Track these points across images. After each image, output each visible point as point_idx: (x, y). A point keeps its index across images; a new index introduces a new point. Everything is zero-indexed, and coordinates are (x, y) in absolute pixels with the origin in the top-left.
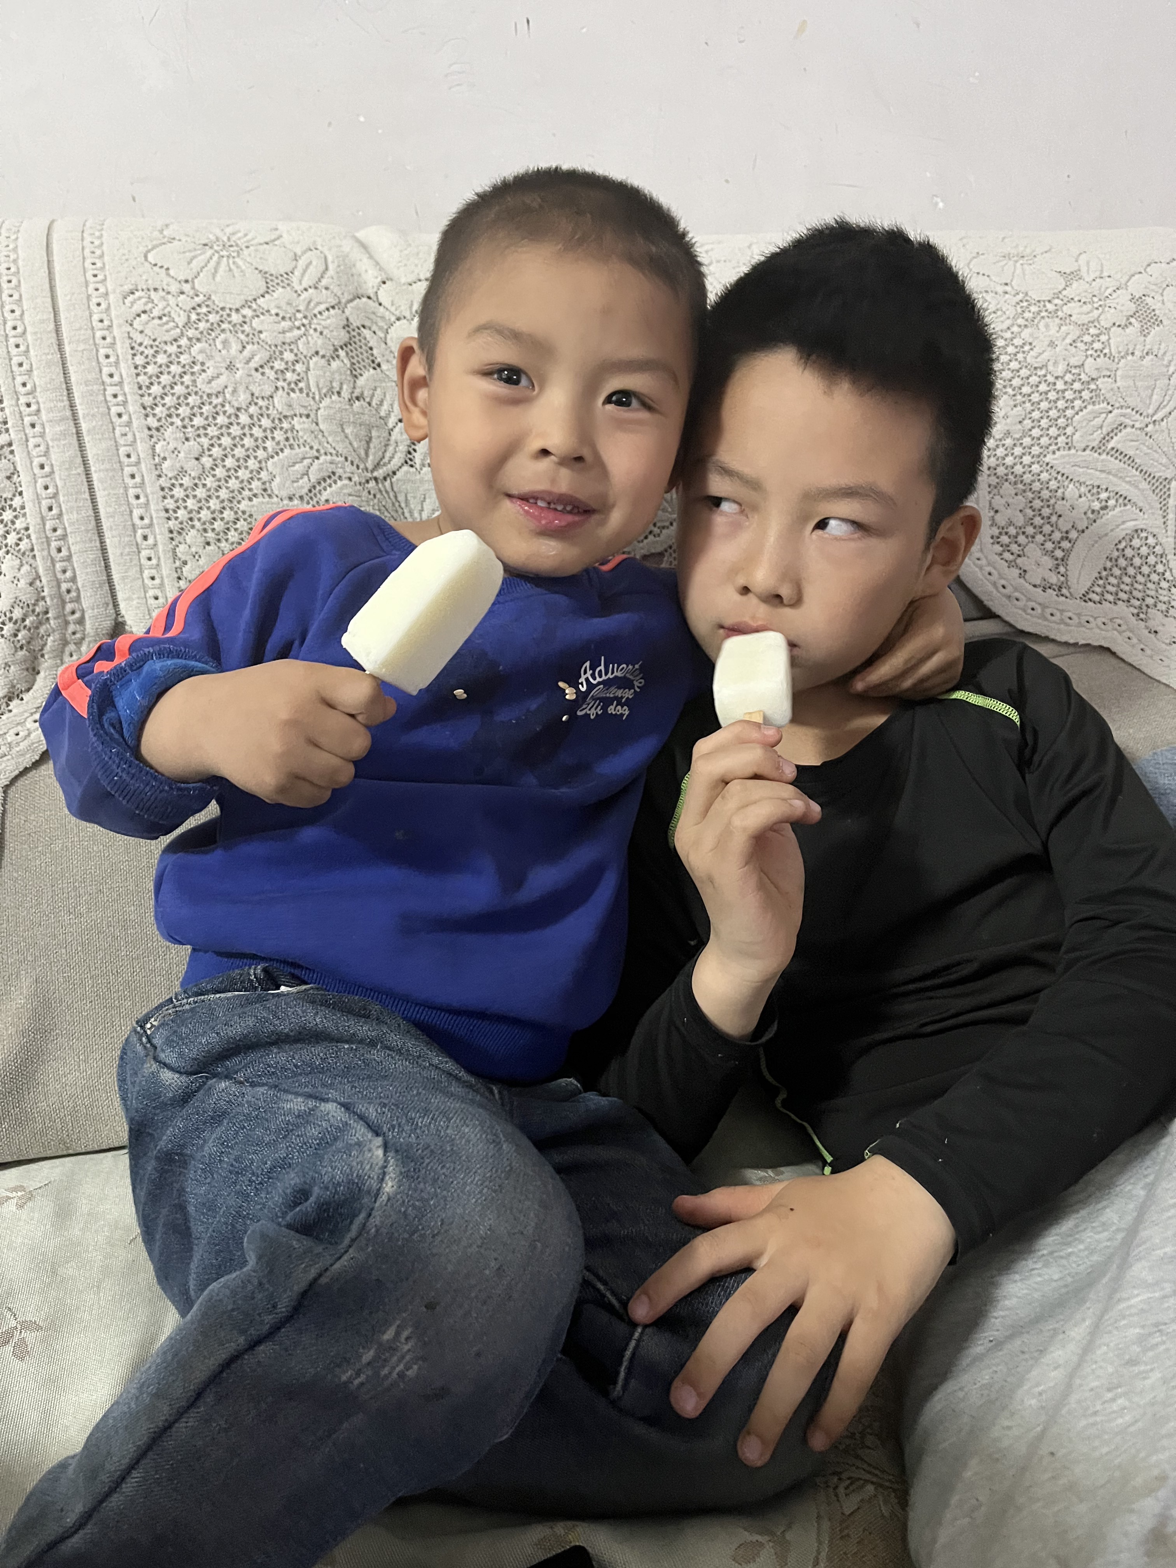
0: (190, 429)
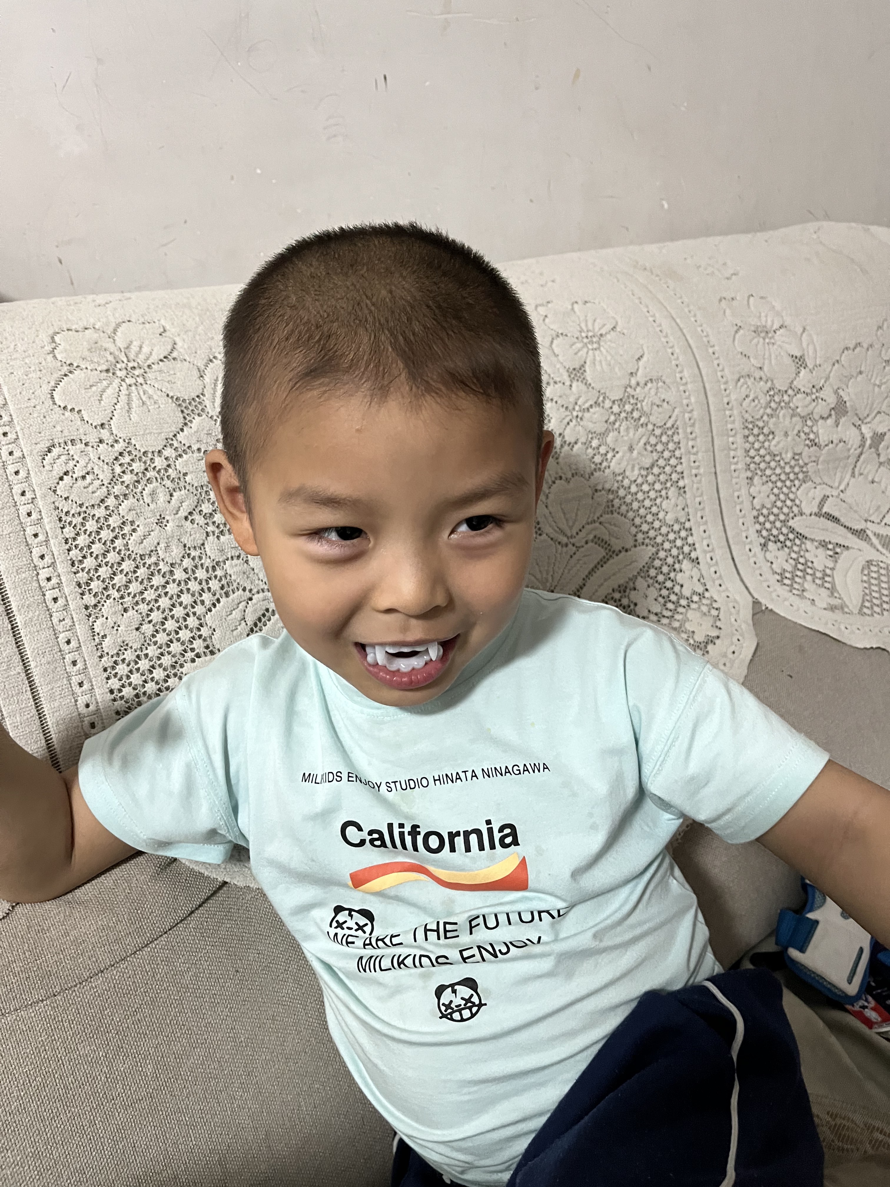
0: (127, 599)
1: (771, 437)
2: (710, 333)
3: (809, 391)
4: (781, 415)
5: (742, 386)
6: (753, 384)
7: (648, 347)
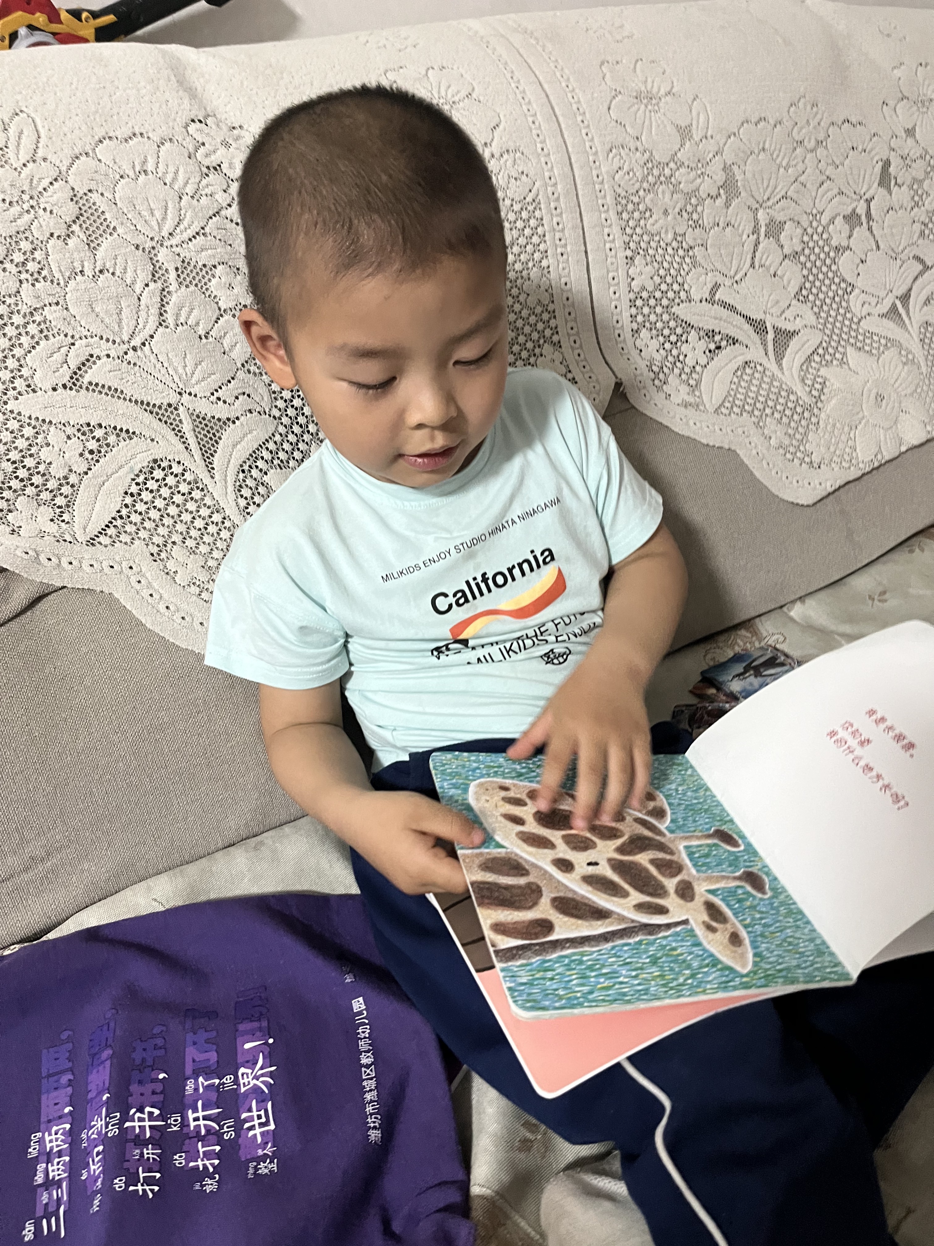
1: (648, 214)
2: (582, 100)
3: (694, 165)
4: (660, 191)
5: (613, 158)
6: (628, 155)
7: (505, 116)
